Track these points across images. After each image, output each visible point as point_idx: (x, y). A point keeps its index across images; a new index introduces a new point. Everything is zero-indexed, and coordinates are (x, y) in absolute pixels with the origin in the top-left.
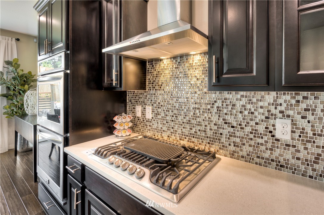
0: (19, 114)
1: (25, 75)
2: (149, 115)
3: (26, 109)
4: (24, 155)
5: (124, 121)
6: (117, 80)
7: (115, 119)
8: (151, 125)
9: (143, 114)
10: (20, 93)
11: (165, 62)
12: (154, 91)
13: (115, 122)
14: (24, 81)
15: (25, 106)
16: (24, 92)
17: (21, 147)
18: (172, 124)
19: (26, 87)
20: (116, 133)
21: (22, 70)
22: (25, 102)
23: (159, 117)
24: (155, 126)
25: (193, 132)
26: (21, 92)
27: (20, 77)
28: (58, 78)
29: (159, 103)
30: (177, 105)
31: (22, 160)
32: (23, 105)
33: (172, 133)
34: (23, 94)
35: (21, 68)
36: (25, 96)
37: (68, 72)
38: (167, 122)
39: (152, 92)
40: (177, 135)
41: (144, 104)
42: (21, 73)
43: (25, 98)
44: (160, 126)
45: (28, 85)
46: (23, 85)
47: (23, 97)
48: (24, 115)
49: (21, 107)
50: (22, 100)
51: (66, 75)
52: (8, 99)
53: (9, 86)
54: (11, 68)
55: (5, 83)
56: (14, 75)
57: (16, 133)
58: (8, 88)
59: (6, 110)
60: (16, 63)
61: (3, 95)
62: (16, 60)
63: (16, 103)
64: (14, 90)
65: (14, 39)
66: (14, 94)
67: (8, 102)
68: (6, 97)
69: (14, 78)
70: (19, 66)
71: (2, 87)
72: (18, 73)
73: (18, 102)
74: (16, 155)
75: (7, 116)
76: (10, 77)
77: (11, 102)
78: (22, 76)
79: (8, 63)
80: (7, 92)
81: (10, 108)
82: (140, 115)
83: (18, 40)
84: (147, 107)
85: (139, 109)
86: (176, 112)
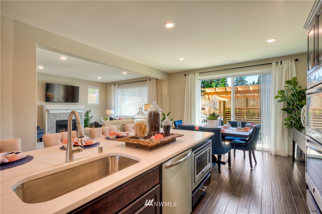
0: (297, 126)
1: (302, 91)
3: (302, 122)
4: (301, 164)
10: (298, 108)
14: (302, 96)
15: (302, 120)
16: (301, 106)
17: (298, 156)
21: (300, 87)
22: (302, 115)
26: (299, 106)
27: (298, 93)
31: (299, 168)
32: (300, 118)
34: (300, 108)
35: (299, 85)
36: (302, 110)
42: (299, 89)
46: (300, 100)
47: (300, 111)
48: (301, 128)
49: (299, 121)
50: (299, 114)
52: (288, 113)
53: (289, 101)
54: (290, 86)
55: (286, 100)
56: (293, 92)
57: (294, 143)
58: (288, 104)
59: (286, 122)
60: (295, 82)
61: (284, 109)
62: (295, 79)
63: (295, 117)
64: (293, 105)
65: (293, 61)
66: (293, 109)
67: (288, 115)
68: (287, 111)
69: (293, 95)
70: (297, 83)
71: (284, 103)
72: (296, 90)
73: (296, 115)
74: (293, 162)
75: (287, 126)
76: (290, 94)
77: (290, 115)
78: (300, 92)
79: (288, 82)
80: (288, 106)
81: (289, 120)
83: (297, 60)
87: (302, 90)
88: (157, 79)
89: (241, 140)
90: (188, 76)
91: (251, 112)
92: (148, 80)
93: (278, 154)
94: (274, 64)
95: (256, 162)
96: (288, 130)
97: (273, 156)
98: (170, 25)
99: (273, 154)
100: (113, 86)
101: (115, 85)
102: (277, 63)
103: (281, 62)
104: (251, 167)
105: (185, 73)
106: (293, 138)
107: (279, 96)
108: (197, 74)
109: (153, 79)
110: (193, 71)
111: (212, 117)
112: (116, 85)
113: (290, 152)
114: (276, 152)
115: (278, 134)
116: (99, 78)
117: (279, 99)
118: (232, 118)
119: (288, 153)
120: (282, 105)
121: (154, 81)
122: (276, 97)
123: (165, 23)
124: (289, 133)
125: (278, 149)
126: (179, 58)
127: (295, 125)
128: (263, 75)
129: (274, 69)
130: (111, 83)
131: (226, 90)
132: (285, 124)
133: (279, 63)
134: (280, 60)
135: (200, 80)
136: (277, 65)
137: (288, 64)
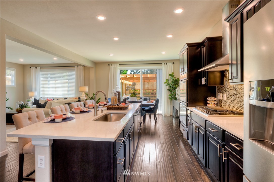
2: (225, 98)
3: (177, 97)
5: (211, 100)
8: (226, 103)
9: (223, 98)
10: (174, 89)
12: (227, 86)
14: (176, 83)
16: (176, 88)
17: (175, 113)
18: (234, 102)
19: (177, 85)
21: (175, 78)
22: (176, 93)
23: (229, 99)
24: (227, 104)
26: (175, 88)
28: (185, 82)
29: (229, 92)
31: (175, 121)
32: (175, 94)
33: (233, 106)
35: (175, 77)
37: (188, 79)
38: (232, 101)
40: (235, 107)
42: (175, 79)
43: (176, 91)
44: (229, 103)
45: (178, 85)
46: (175, 85)
47: (176, 90)
48: (176, 99)
49: (175, 96)
50: (175, 92)
52: (170, 92)
53: (170, 85)
54: (171, 77)
55: (169, 84)
56: (172, 81)
57: (173, 107)
58: (170, 86)
59: (169, 97)
60: (173, 75)
61: (168, 90)
62: (173, 73)
63: (173, 94)
64: (172, 87)
65: (172, 63)
66: (172, 89)
67: (170, 93)
68: (170, 91)
69: (172, 82)
70: (174, 76)
71: (168, 86)
72: (174, 79)
73: (174, 93)
74: (173, 118)
75: (170, 99)
76: (171, 81)
77: (171, 93)
78: (175, 80)
79: (170, 75)
80: (170, 88)
81: (171, 96)
82: (221, 98)
83: (173, 63)
84: (224, 94)
85: (221, 95)
86: (235, 96)
87: (176, 79)
88: (84, 66)
89: (148, 108)
90: (111, 66)
91: (147, 92)
92: (76, 67)
93: (166, 115)
94: (163, 64)
95: (157, 120)
96: (170, 101)
97: (163, 117)
98: (116, 39)
99: (164, 116)
100: (33, 68)
101: (36, 67)
102: (165, 63)
103: (167, 63)
104: (155, 122)
105: (109, 64)
106: (173, 105)
107: (166, 83)
108: (118, 65)
109: (80, 65)
111: (133, 95)
112: (38, 67)
113: (171, 114)
114: (165, 114)
115: (166, 104)
116: (22, 61)
117: (166, 84)
118: (141, 96)
119: (170, 114)
120: (168, 87)
121: (82, 68)
122: (165, 83)
123: (114, 37)
124: (171, 102)
125: (166, 113)
126: (110, 54)
127: (173, 98)
128: (158, 69)
129: (163, 67)
130: (30, 65)
131: (134, 77)
132: (169, 98)
133: (166, 63)
134: (166, 62)
136: (165, 65)
137: (170, 65)
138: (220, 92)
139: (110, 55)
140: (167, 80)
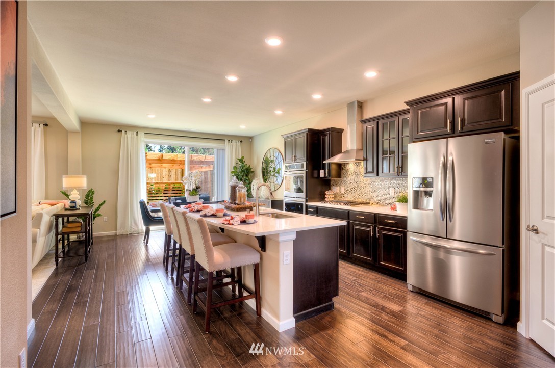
2: (343, 191)
5: (330, 193)
6: (328, 174)
7: (326, 193)
8: (345, 195)
9: (340, 191)
11: (351, 164)
12: (346, 179)
13: (326, 194)
15: (252, 188)
18: (354, 194)
20: (326, 199)
21: (247, 165)
23: (348, 191)
25: (363, 197)
29: (348, 185)
30: (356, 185)
37: (307, 170)
38: (352, 194)
39: (344, 179)
41: (340, 185)
44: (349, 196)
51: (306, 172)
54: (241, 164)
56: (242, 169)
60: (243, 160)
62: (243, 158)
65: (239, 141)
69: (242, 171)
76: (240, 170)
79: (239, 160)
82: (338, 191)
83: (241, 141)
84: (342, 187)
85: (338, 188)
86: (356, 188)
94: (227, 141)
102: (229, 140)
103: (232, 141)
105: (120, 128)
107: (234, 172)
108: (142, 134)
110: (136, 129)
122: (232, 172)
129: (227, 146)
134: (231, 138)
135: (145, 142)
136: (229, 142)
137: (236, 144)
138: (336, 185)
139: (149, 116)
140: (235, 167)
